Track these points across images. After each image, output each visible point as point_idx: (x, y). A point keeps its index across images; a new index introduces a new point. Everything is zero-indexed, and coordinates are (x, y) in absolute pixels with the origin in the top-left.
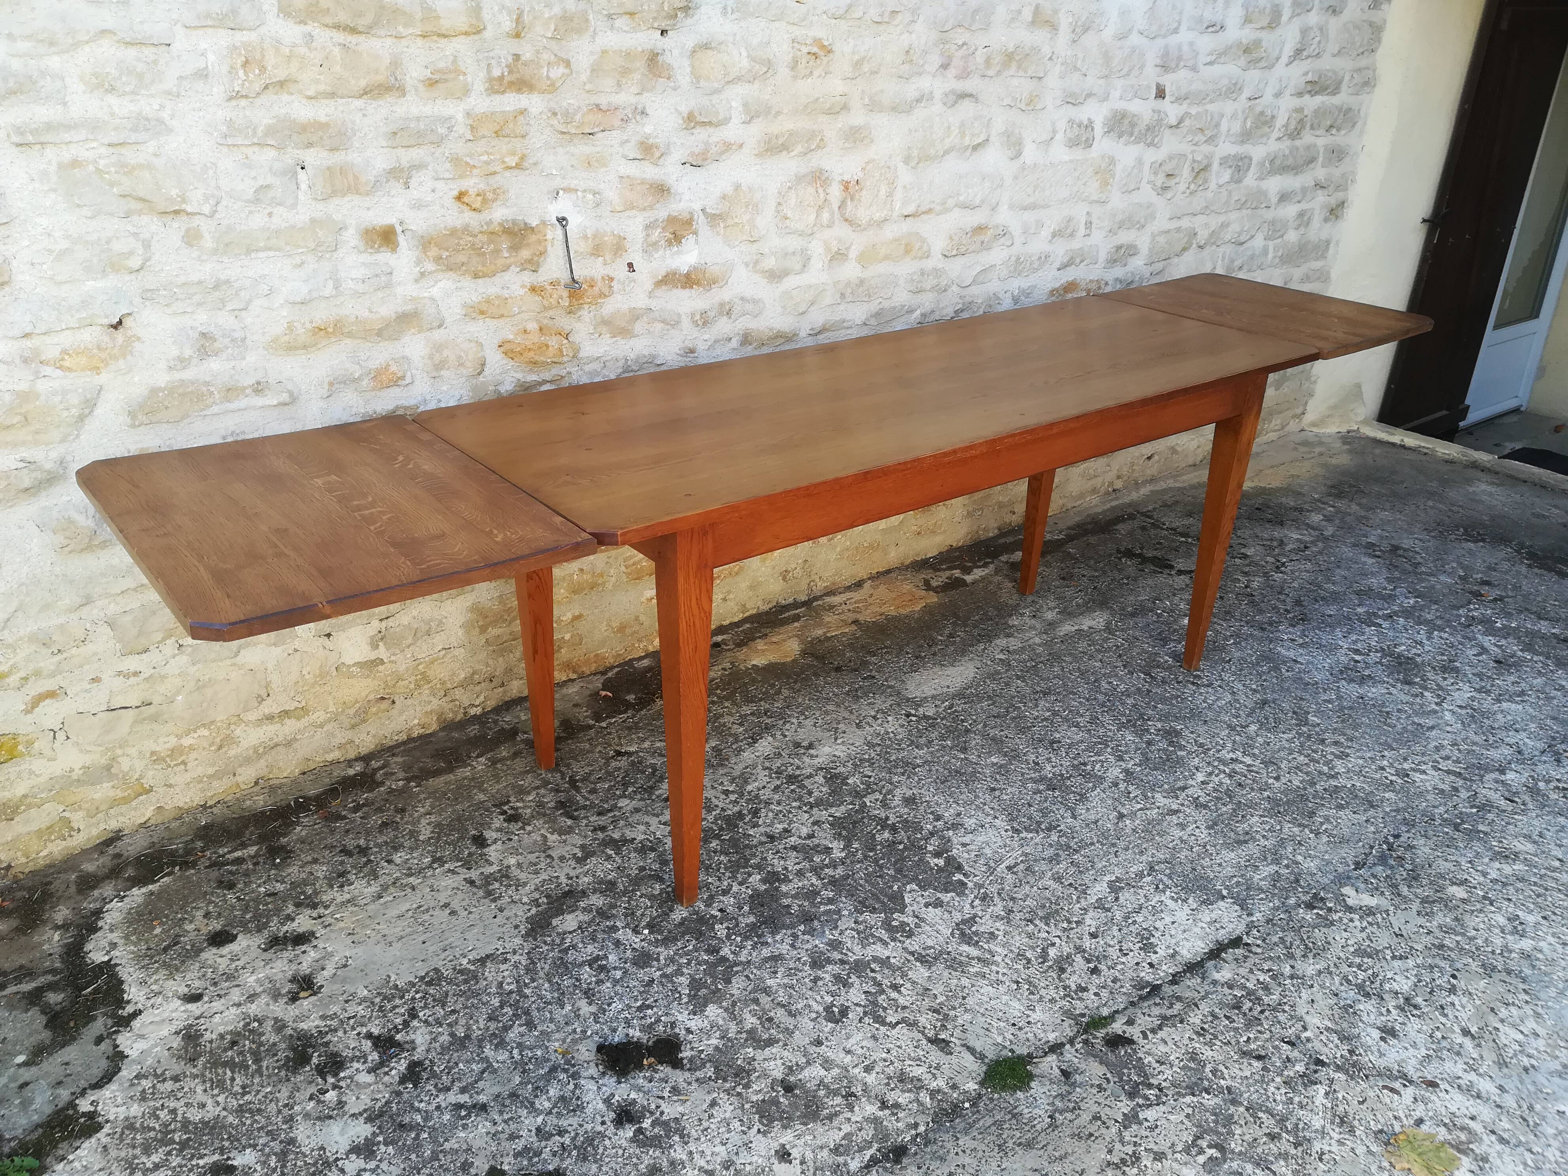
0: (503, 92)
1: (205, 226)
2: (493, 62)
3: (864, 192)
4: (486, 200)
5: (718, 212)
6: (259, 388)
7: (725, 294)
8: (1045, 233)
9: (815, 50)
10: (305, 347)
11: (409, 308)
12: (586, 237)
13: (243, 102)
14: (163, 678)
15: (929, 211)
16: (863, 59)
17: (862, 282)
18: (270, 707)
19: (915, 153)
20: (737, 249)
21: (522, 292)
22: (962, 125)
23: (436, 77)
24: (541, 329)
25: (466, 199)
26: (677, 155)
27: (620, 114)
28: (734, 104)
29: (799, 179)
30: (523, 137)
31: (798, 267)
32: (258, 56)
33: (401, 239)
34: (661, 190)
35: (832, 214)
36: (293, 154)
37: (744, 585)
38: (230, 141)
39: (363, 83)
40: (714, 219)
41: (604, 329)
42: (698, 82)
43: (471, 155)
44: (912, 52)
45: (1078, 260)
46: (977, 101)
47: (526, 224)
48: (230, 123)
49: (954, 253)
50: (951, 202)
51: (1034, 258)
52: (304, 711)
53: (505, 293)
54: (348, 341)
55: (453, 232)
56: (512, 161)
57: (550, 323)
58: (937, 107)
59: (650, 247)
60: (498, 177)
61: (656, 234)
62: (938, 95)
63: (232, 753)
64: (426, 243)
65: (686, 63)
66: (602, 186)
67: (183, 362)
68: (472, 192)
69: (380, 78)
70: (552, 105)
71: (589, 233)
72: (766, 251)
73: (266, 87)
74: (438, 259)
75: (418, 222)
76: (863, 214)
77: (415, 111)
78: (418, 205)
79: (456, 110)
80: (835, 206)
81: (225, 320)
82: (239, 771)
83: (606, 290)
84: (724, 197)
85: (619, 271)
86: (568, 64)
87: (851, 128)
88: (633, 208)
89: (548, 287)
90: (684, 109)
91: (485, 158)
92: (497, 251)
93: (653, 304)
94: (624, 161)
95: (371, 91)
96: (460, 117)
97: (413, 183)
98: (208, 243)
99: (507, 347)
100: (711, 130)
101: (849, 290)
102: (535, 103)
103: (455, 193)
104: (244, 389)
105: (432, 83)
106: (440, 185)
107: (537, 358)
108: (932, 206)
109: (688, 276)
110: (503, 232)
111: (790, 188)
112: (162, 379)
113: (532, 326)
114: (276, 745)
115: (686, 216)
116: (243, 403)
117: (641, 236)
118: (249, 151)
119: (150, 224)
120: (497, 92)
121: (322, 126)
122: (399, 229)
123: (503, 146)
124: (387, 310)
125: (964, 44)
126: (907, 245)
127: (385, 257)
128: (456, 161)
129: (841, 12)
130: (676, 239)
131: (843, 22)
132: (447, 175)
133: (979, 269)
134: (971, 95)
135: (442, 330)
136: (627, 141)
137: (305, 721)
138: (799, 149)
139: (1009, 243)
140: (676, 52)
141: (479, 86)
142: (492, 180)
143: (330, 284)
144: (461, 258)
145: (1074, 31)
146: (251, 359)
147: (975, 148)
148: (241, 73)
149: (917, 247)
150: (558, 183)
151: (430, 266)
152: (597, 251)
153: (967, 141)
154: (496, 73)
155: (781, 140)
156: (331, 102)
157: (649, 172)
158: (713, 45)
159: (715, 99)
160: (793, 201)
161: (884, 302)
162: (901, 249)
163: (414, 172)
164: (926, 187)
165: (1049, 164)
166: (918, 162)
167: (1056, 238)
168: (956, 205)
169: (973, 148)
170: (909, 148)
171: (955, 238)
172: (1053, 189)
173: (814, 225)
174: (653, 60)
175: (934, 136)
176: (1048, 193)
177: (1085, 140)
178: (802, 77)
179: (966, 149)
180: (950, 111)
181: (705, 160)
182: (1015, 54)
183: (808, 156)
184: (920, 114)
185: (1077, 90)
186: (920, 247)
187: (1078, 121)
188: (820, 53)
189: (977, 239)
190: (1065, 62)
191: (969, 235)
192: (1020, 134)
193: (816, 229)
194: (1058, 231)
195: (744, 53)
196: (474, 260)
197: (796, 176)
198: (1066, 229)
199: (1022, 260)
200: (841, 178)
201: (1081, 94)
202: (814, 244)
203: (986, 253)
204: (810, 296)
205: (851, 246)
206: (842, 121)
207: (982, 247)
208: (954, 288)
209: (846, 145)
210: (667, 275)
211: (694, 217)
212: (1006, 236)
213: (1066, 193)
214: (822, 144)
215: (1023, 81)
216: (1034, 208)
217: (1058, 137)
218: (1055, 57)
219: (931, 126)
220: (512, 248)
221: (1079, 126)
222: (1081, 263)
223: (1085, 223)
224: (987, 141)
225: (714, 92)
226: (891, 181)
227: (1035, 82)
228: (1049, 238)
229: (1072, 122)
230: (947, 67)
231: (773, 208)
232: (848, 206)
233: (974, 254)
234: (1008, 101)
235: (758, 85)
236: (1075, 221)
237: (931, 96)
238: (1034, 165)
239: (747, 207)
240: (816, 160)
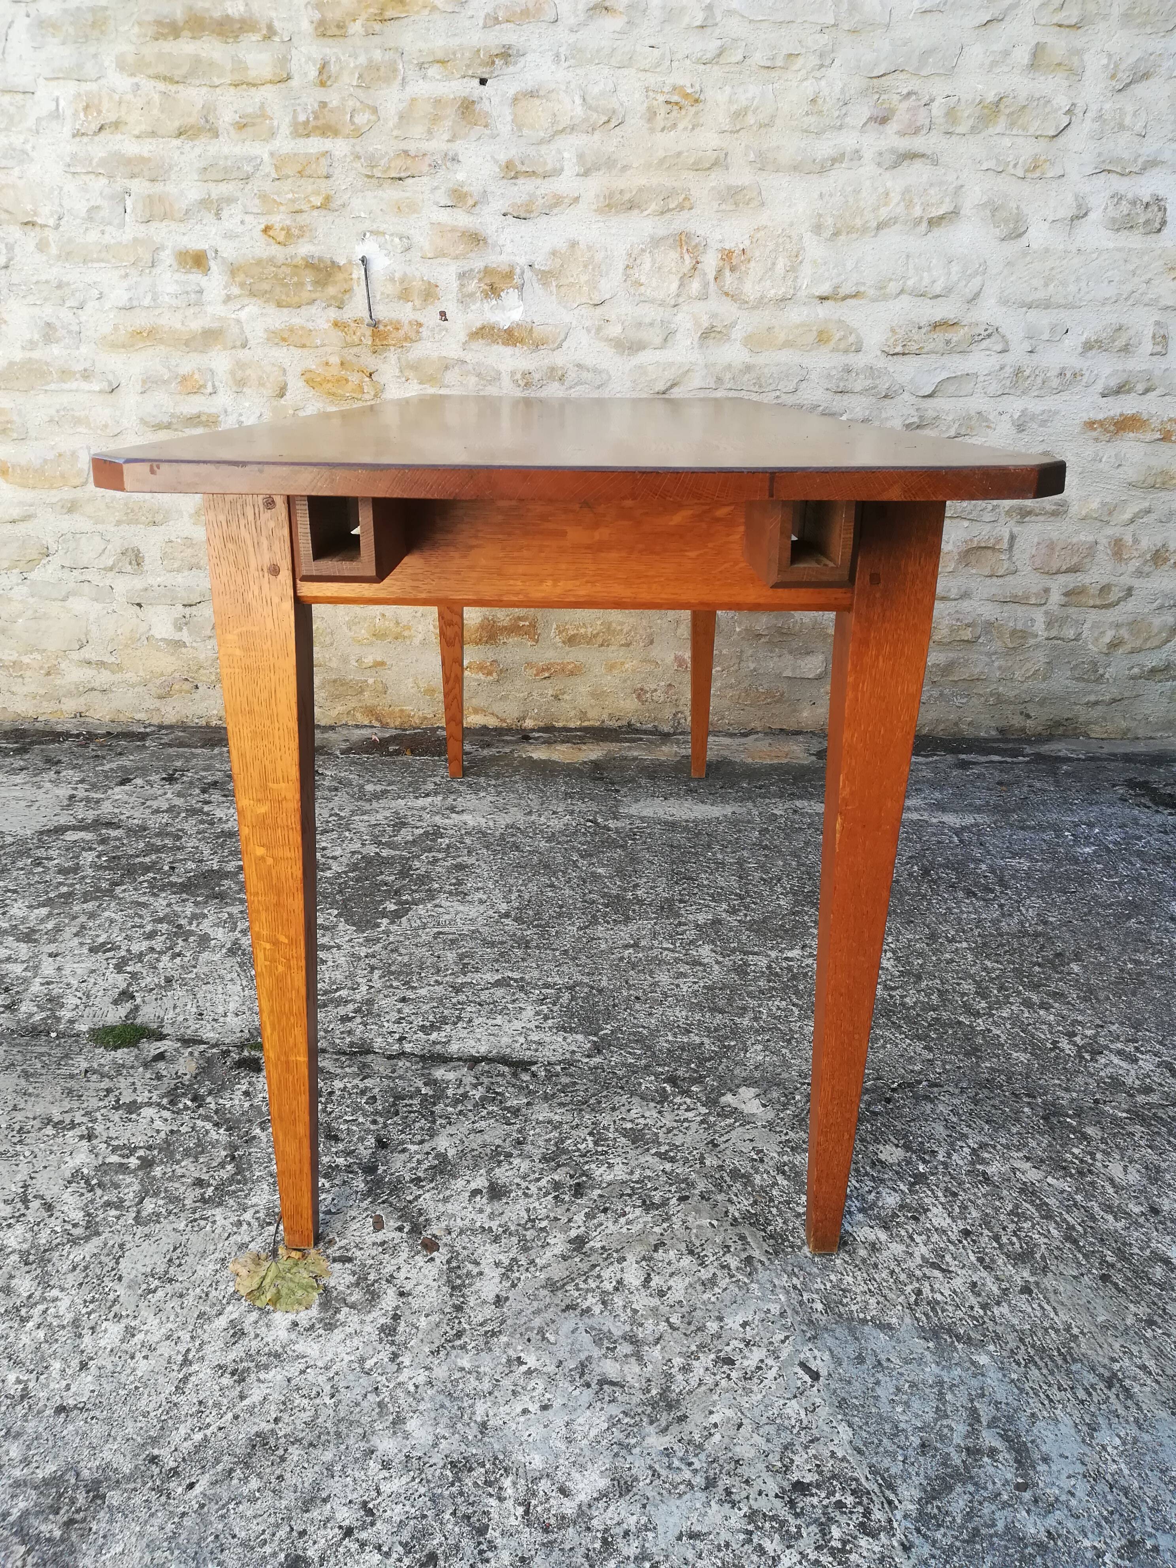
0: (308, 136)
1: (51, 235)
2: (299, 109)
3: (752, 264)
4: (290, 236)
5: (547, 269)
6: (86, 375)
7: (559, 359)
8: (1074, 341)
9: (675, 98)
10: (124, 346)
11: (215, 325)
12: (392, 280)
13: (85, 139)
14: (10, 600)
15: (856, 295)
16: (746, 109)
17: (748, 368)
18: (88, 653)
19: (830, 221)
20: (576, 311)
21: (326, 326)
22: (907, 190)
23: (244, 121)
24: (342, 364)
25: (271, 233)
26: (497, 205)
27: (428, 160)
28: (566, 155)
29: (656, 242)
30: (327, 177)
31: (658, 341)
32: (96, 102)
33: (212, 263)
34: (476, 239)
35: (706, 285)
36: (121, 183)
37: (584, 689)
38: (72, 170)
39: (177, 124)
40: (545, 277)
41: (411, 374)
42: (520, 130)
43: (278, 194)
44: (820, 101)
45: (1140, 387)
46: (936, 163)
47: (333, 262)
48: (74, 156)
49: (899, 349)
50: (893, 287)
51: (1053, 373)
52: (118, 668)
53: (310, 325)
54: (162, 347)
55: (259, 262)
56: (317, 201)
57: (355, 360)
58: (868, 169)
59: (465, 299)
60: (305, 215)
61: (472, 286)
62: (868, 154)
63: (58, 682)
64: (234, 270)
65: (507, 110)
66: (412, 232)
67: (32, 345)
68: (277, 226)
69: (192, 120)
70: (358, 149)
71: (397, 276)
72: (613, 318)
73: (101, 128)
74: (242, 285)
75: (229, 251)
76: (751, 289)
77: (226, 150)
78: (229, 236)
79: (261, 150)
80: (711, 276)
81: (65, 315)
82: (63, 700)
83: (413, 335)
84: (554, 253)
85: (431, 317)
86: (375, 110)
87: (729, 188)
88: (444, 255)
89: (353, 325)
90: (503, 158)
91: (290, 196)
92: (300, 284)
93: (468, 357)
94: (435, 208)
95: (186, 132)
96: (266, 157)
97: (225, 214)
98: (54, 250)
99: (308, 375)
100: (539, 181)
101: (728, 376)
102: (339, 147)
103: (263, 227)
104: (75, 373)
105: (241, 127)
106: (248, 219)
107: (334, 390)
108: (862, 289)
109: (509, 332)
110: (306, 266)
111: (643, 250)
112: (18, 356)
113: (335, 360)
114: (93, 689)
115: (506, 269)
116: (74, 385)
117: (455, 284)
118: (87, 178)
119: (15, 232)
120: (300, 136)
121: (142, 160)
122: (211, 254)
123: (308, 186)
124: (196, 325)
125: (909, 94)
126: (820, 333)
127: (195, 278)
128: (263, 197)
129: (709, 56)
130: (494, 291)
131: (716, 68)
132: (255, 210)
133: (944, 375)
134: (923, 155)
135: (246, 351)
136: (436, 188)
137: (118, 677)
138: (653, 207)
139: (999, 348)
140: (496, 100)
141: (285, 129)
142: (299, 218)
143: (149, 296)
144: (266, 286)
145: (1113, 77)
146: (84, 350)
147: (934, 223)
148: (82, 115)
149: (838, 336)
150: (367, 225)
151: (236, 291)
152: (405, 295)
153: (917, 211)
154: (302, 118)
155: (627, 196)
156: (154, 141)
157: (462, 219)
158: (541, 93)
159: (544, 149)
160: (647, 265)
161: (784, 396)
162: (812, 337)
163: (224, 205)
164: (850, 265)
165: (1074, 251)
166: (836, 234)
167: (1094, 351)
168: (902, 292)
169: (931, 222)
170: (820, 215)
171: (901, 332)
172: (1083, 284)
173: (678, 295)
174: (467, 108)
175: (862, 204)
176: (1072, 288)
177: (1147, 222)
178: (663, 130)
179: (918, 222)
180: (888, 174)
181: (531, 212)
182: (1002, 106)
183: (668, 216)
184: (839, 176)
185: (1126, 155)
186: (844, 338)
187: (1130, 196)
188: (683, 102)
189: (940, 336)
190: (1099, 117)
191: (924, 330)
192: (1018, 208)
193: (681, 300)
194: (1096, 341)
195: (578, 101)
196: (278, 289)
197: (652, 238)
198: (1114, 341)
199: (1027, 373)
200: (719, 246)
201: (1135, 161)
202: (680, 316)
203: (957, 357)
204: (669, 375)
205: (733, 325)
206: (716, 179)
207: (950, 349)
208: (906, 396)
209: (723, 207)
210: (483, 328)
211: (518, 271)
212: (993, 339)
213: (1110, 291)
214: (687, 204)
215: (1020, 141)
216: (1047, 307)
217: (1092, 216)
218: (1078, 111)
219: (857, 192)
220: (317, 283)
221: (1133, 203)
222: (1147, 391)
223: (1154, 337)
224: (955, 213)
225: (541, 142)
226: (794, 253)
227: (1043, 142)
228: (1080, 350)
229: (1118, 198)
230: (883, 120)
231: (621, 271)
232: (729, 278)
233: (934, 356)
234: (991, 164)
235: (597, 136)
236: (1132, 332)
237: (857, 155)
238: (1047, 250)
239: (585, 266)
240: (680, 222)
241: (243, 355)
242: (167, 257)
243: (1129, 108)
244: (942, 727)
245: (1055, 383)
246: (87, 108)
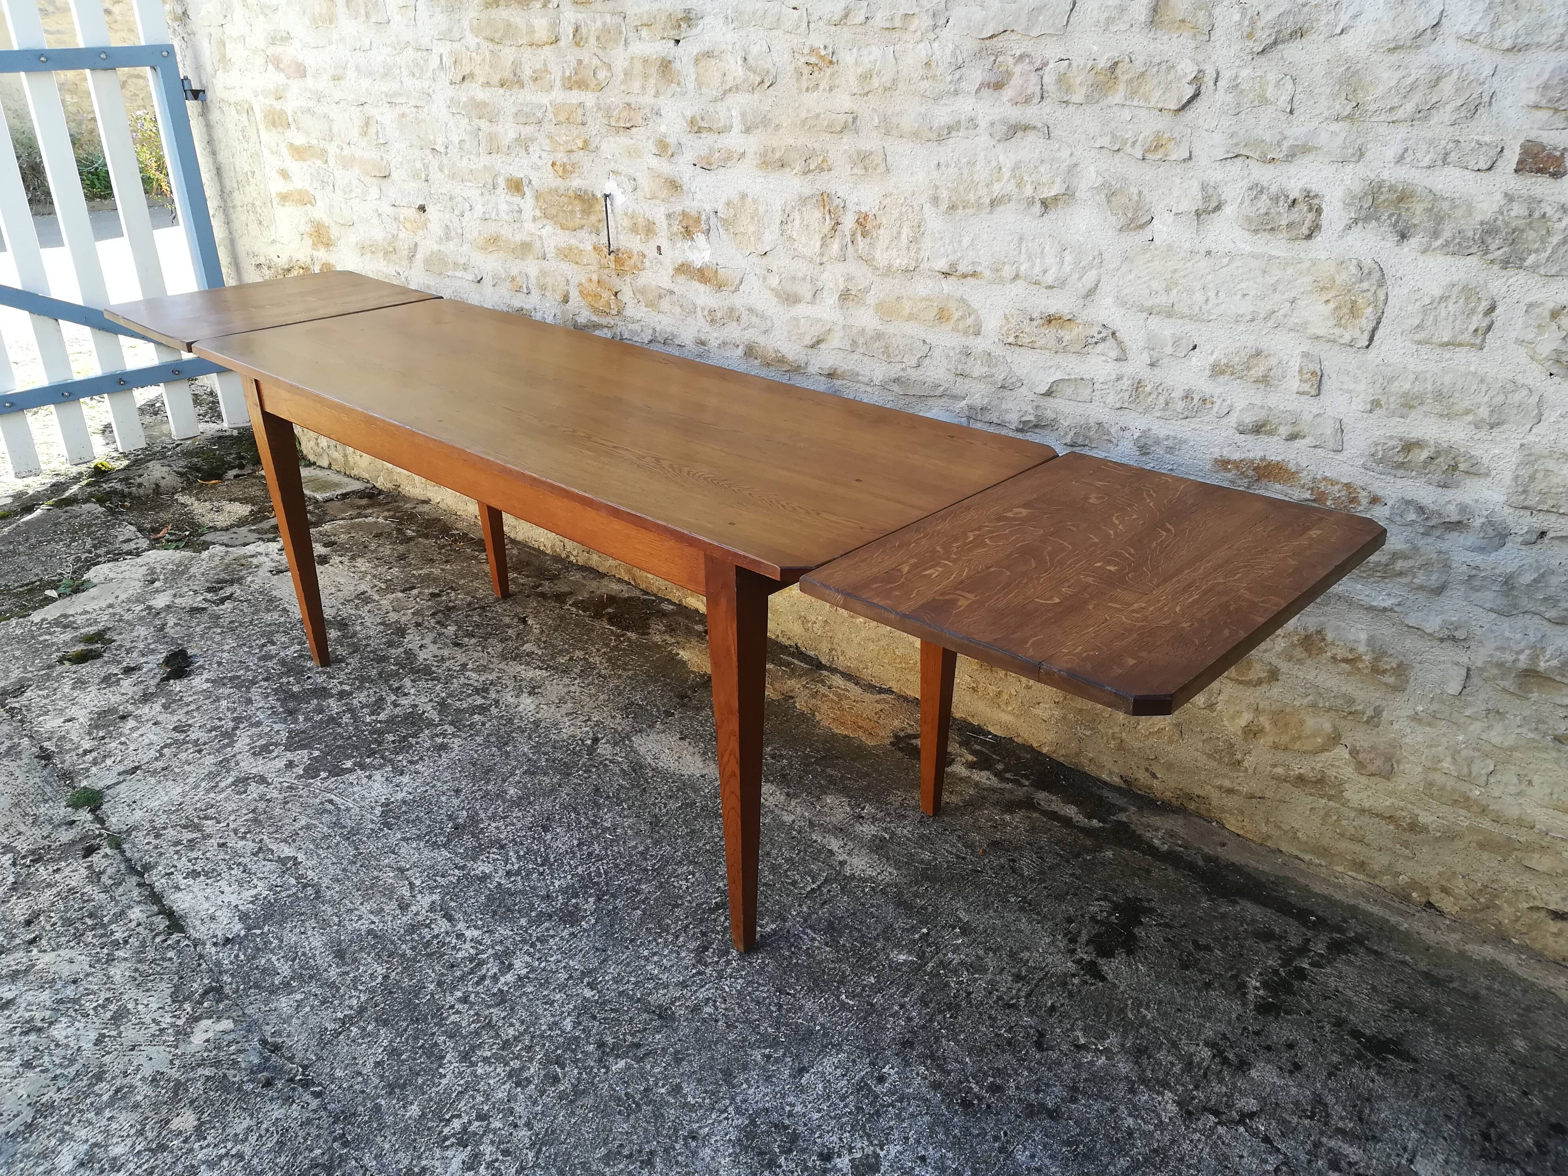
0: (571, 88)
1: (444, 160)
2: (566, 66)
3: (882, 231)
4: (567, 171)
5: (727, 216)
6: (465, 267)
7: (738, 301)
8: (1200, 361)
9: (813, 60)
10: (483, 249)
11: (529, 239)
12: (626, 215)
13: (456, 87)
15: (974, 274)
16: (871, 72)
17: (879, 336)
19: (946, 193)
20: (749, 259)
21: (590, 248)
22: (1017, 166)
23: (536, 75)
24: (599, 282)
25: (556, 168)
26: (689, 155)
27: (642, 113)
28: (734, 113)
29: (804, 200)
30: (584, 124)
31: (809, 296)
32: (459, 58)
33: (526, 189)
34: (674, 186)
35: (844, 247)
38: (451, 110)
40: (726, 224)
41: (640, 298)
42: (701, 88)
43: (558, 136)
44: (934, 65)
45: (1284, 431)
46: (1047, 136)
47: (593, 195)
48: (452, 100)
49: (1011, 339)
50: (1008, 271)
51: (1178, 394)
53: (581, 246)
54: (502, 252)
55: (550, 191)
56: (581, 143)
57: (606, 279)
58: (983, 140)
59: (671, 238)
60: (575, 154)
61: (675, 226)
62: (983, 124)
65: (692, 70)
66: (637, 174)
68: (559, 163)
69: (507, 74)
70: (600, 101)
71: (629, 212)
72: (775, 269)
73: (463, 79)
74: (542, 209)
75: (535, 180)
76: (881, 258)
77: (528, 99)
78: (534, 168)
79: (546, 100)
80: (848, 239)
81: (455, 220)
83: (640, 264)
84: (731, 203)
85: (651, 250)
86: (609, 68)
87: (858, 153)
88: (656, 198)
90: (689, 114)
91: (565, 138)
92: (574, 212)
93: (675, 288)
94: (650, 155)
95: (505, 83)
96: (549, 105)
97: (530, 150)
99: (581, 288)
100: (715, 136)
101: (862, 340)
102: (589, 98)
103: (551, 162)
104: (459, 265)
105: (535, 80)
106: (543, 155)
107: (594, 303)
108: (979, 269)
109: (701, 271)
110: (577, 197)
111: (794, 208)
113: (595, 277)
115: (697, 214)
117: (665, 224)
118: (458, 117)
120: (567, 89)
121: (485, 105)
122: (525, 182)
123: (574, 131)
124: (519, 238)
125: (1022, 57)
126: (941, 310)
127: (517, 200)
128: (550, 138)
129: (837, 18)
130: (689, 233)
131: (845, 29)
132: (547, 148)
133: (1058, 376)
134: (1035, 128)
135: (546, 262)
136: (649, 138)
138: (798, 167)
139: (1114, 354)
140: (685, 59)
141: (558, 83)
142: (571, 156)
143: (494, 212)
144: (554, 211)
145: (1250, 36)
146: (464, 248)
147: (1048, 204)
148: (453, 68)
149: (956, 316)
150: (611, 166)
151: (539, 213)
152: (634, 229)
153: (1029, 191)
154: (567, 73)
155: (778, 155)
156: (490, 90)
157: (664, 167)
158: (716, 53)
159: (718, 106)
160: (797, 223)
161: (909, 369)
162: (933, 313)
163: (529, 143)
164: (966, 242)
165: (1203, 252)
166: (953, 207)
167: (1227, 377)
168: (1017, 276)
169: (1044, 203)
170: (937, 187)
171: (1013, 322)
172: (1211, 294)
173: (822, 254)
174: (666, 67)
175: (976, 176)
176: (1199, 297)
177: (1290, 225)
178: (807, 90)
179: (1031, 202)
180: (1000, 147)
181: (711, 164)
182: (1118, 72)
183: (810, 176)
184: (957, 145)
185: (1267, 137)
186: (962, 318)
187: (1274, 189)
188: (821, 64)
189: (1051, 332)
190: (1235, 87)
191: (1035, 323)
192: (1140, 193)
193: (825, 259)
194: (1227, 365)
195: (740, 62)
196: (561, 214)
197: (800, 197)
198: (1249, 369)
199: (1148, 389)
200: (857, 208)
201: (1279, 144)
202: (825, 276)
203: (1072, 358)
204: (816, 331)
205: (867, 290)
206: (848, 143)
207: (1062, 349)
208: (1024, 390)
209: (855, 171)
210: (682, 265)
211: (703, 217)
212: (1108, 343)
213: (1245, 308)
214: (825, 166)
215: (1143, 113)
216: (1169, 315)
217: (1228, 210)
218: (1209, 80)
219: (972, 163)
220: (583, 211)
221: (1276, 199)
222: (1292, 437)
223: (1300, 371)
224: (1068, 196)
225: (715, 100)
226: (916, 224)
227: (1167, 117)
228: (1208, 373)
229: (1257, 190)
230: (998, 86)
231: (778, 225)
232: (860, 242)
233: (1047, 352)
234: (1105, 141)
235: (756, 95)
236: (1273, 361)
237: (972, 123)
238: (1170, 248)
239: (753, 218)
240: (823, 182)
241: (545, 264)
242: (501, 181)
243: (1272, 77)
244: (1063, 752)
245: (1180, 405)
246: (455, 62)
